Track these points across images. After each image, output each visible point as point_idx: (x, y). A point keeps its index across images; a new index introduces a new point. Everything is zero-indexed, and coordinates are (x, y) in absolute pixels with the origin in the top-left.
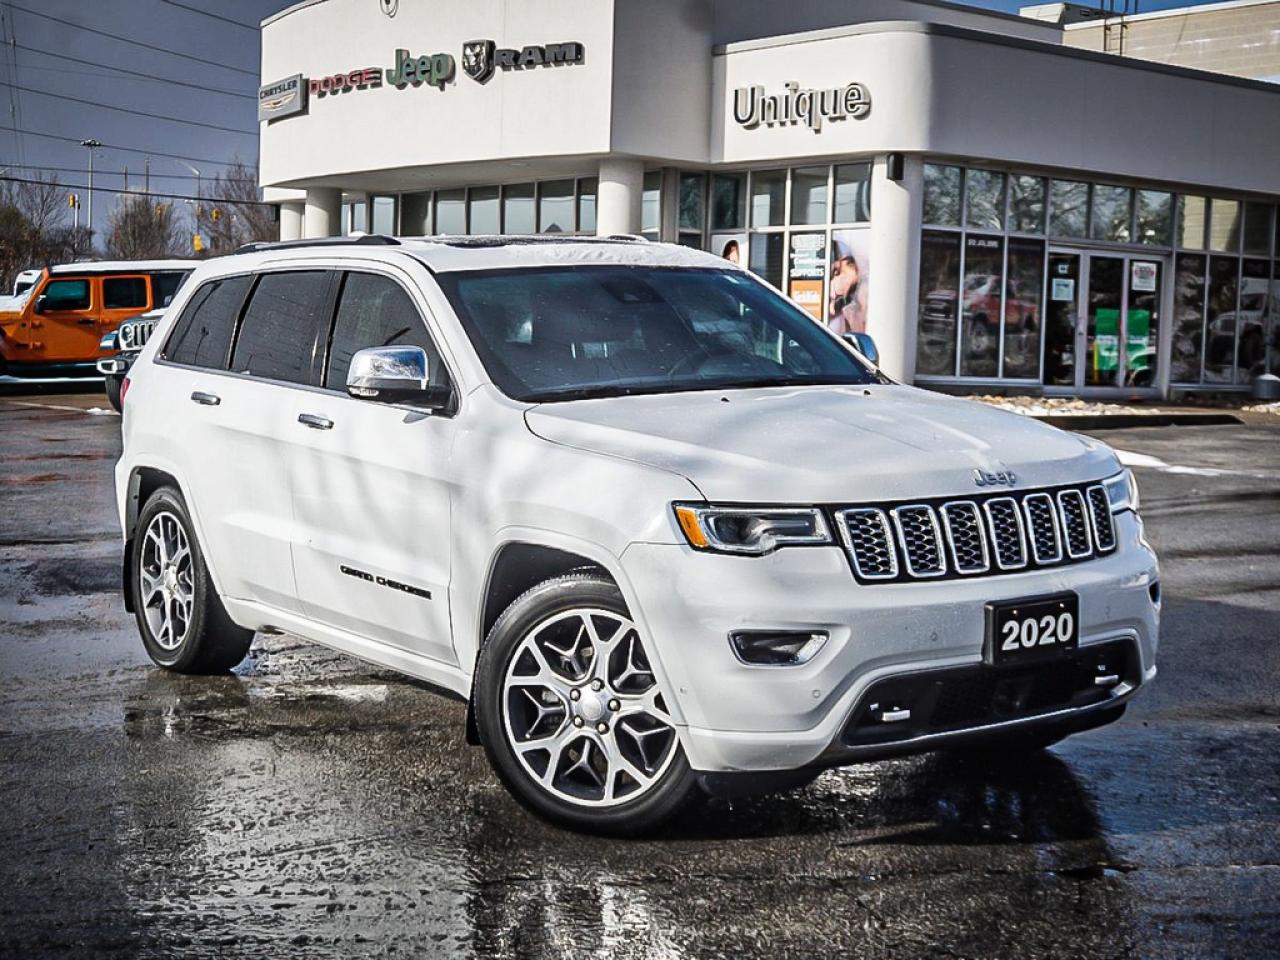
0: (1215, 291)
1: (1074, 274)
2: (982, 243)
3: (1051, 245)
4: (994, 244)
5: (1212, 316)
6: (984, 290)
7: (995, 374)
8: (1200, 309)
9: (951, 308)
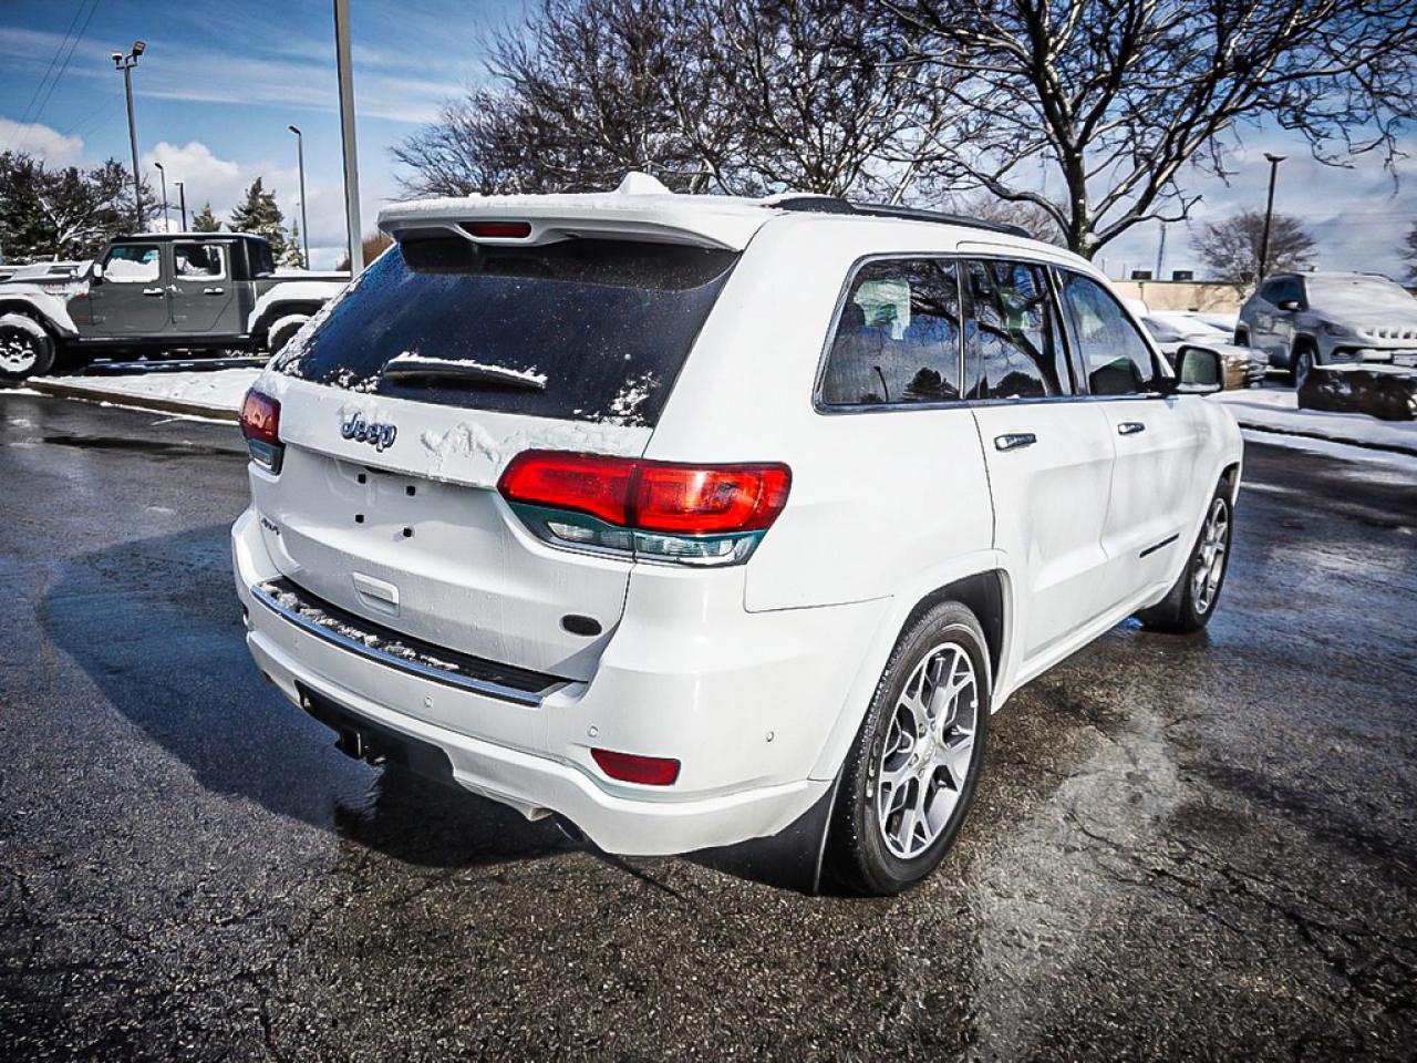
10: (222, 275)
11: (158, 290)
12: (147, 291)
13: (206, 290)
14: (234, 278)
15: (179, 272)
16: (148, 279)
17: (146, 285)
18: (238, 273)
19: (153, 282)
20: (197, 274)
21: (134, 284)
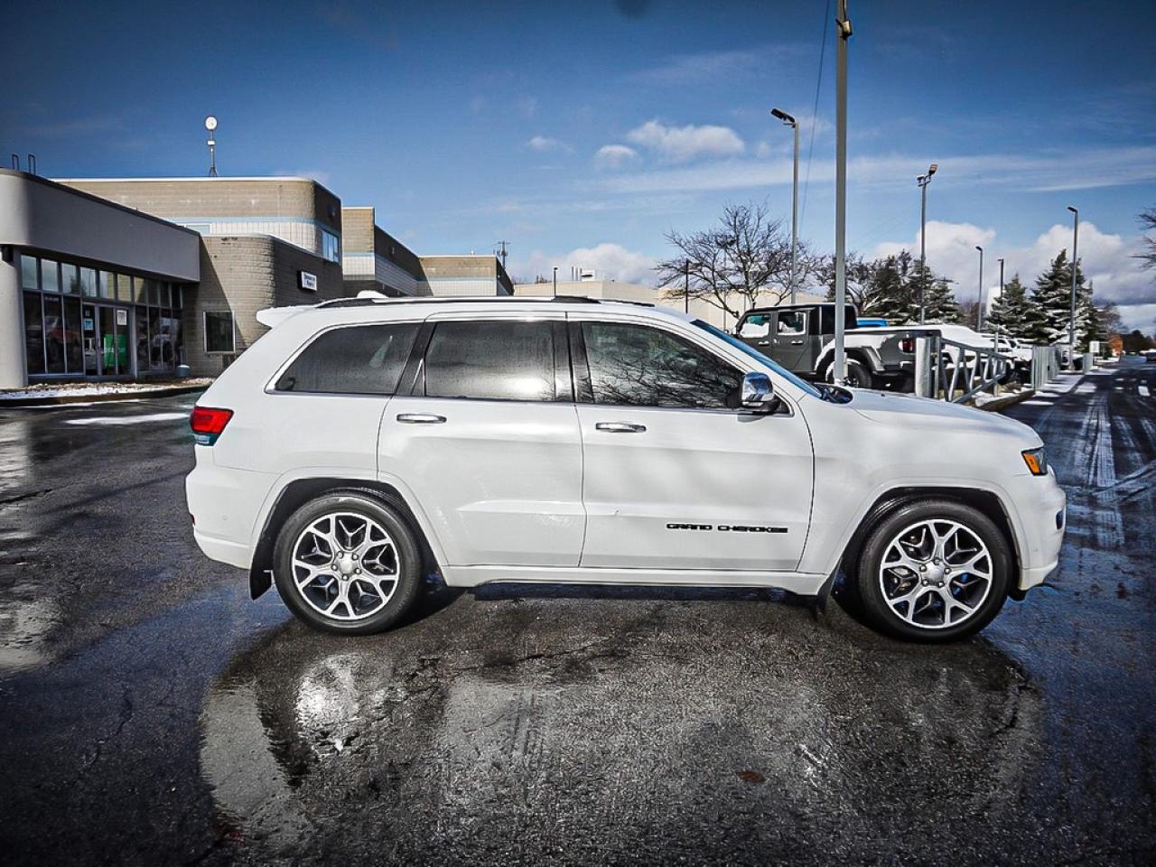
0: (151, 323)
1: (92, 316)
2: (51, 299)
3: (84, 301)
4: (57, 299)
5: (151, 338)
6: (54, 325)
7: (63, 371)
8: (146, 334)
9: (39, 334)
10: (803, 332)
11: (767, 342)
12: (761, 343)
13: (794, 342)
14: (810, 334)
15: (781, 331)
16: (762, 336)
17: (759, 339)
18: (813, 330)
19: (764, 337)
20: (789, 332)
21: (755, 338)
